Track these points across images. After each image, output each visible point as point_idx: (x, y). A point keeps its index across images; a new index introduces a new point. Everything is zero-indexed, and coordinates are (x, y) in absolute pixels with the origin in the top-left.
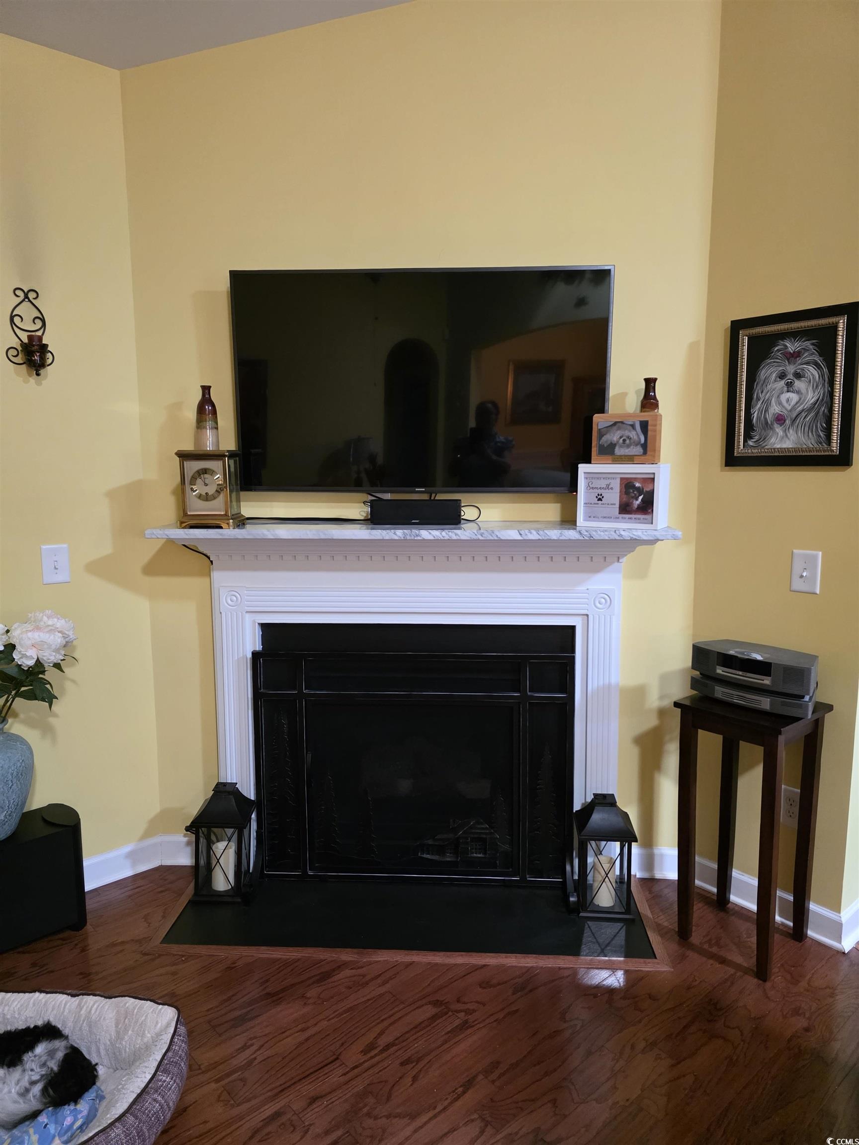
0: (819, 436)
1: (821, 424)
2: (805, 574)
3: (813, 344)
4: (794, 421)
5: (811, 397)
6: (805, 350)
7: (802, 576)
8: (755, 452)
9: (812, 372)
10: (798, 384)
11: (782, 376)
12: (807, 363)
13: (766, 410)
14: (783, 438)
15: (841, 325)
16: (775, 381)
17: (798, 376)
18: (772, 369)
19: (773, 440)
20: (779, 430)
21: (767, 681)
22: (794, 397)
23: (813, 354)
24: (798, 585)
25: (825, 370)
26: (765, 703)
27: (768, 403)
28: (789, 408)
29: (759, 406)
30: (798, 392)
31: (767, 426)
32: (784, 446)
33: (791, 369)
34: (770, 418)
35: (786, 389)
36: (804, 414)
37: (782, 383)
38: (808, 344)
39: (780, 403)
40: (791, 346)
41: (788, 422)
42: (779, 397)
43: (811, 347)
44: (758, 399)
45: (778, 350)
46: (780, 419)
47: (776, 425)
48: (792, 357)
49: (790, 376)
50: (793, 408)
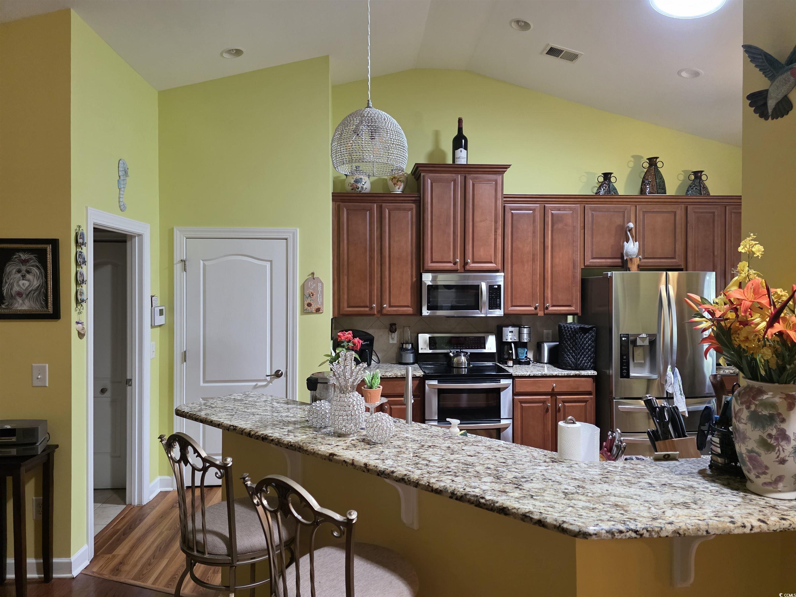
0: (42, 304)
1: (42, 297)
2: (39, 377)
3: (35, 256)
4: (27, 295)
5: (36, 283)
6: (31, 259)
7: (38, 378)
8: (6, 311)
9: (35, 270)
10: (28, 276)
11: (19, 271)
12: (33, 266)
13: (11, 289)
14: (22, 304)
15: (48, 249)
16: (15, 273)
17: (28, 272)
18: (13, 267)
19: (16, 305)
20: (20, 300)
21: (14, 439)
22: (27, 283)
23: (35, 261)
24: (36, 383)
25: (43, 271)
26: (13, 452)
27: (12, 285)
28: (24, 288)
29: (7, 286)
30: (29, 280)
31: (12, 297)
32: (23, 309)
33: (24, 268)
34: (13, 293)
35: (21, 278)
36: (33, 292)
37: (19, 275)
38: (32, 256)
39: (19, 286)
40: (23, 256)
41: (24, 296)
42: (18, 282)
43: (34, 258)
44: (6, 282)
45: (16, 258)
46: (20, 294)
47: (17, 297)
48: (24, 262)
49: (24, 272)
50: (27, 289)
